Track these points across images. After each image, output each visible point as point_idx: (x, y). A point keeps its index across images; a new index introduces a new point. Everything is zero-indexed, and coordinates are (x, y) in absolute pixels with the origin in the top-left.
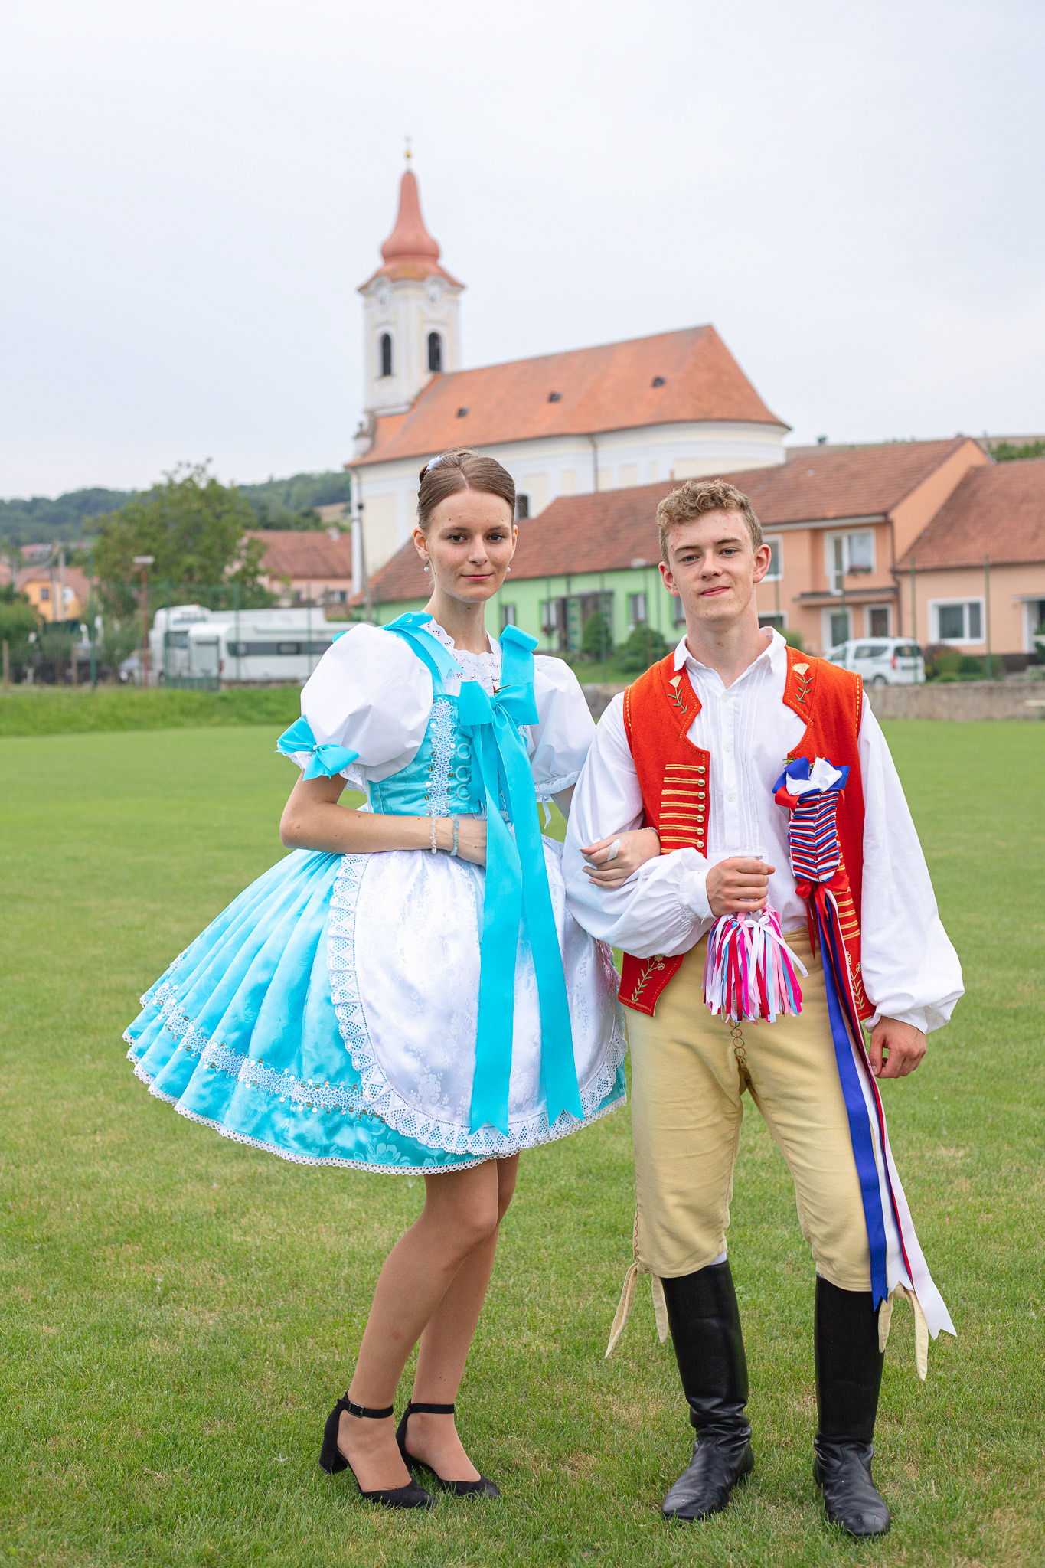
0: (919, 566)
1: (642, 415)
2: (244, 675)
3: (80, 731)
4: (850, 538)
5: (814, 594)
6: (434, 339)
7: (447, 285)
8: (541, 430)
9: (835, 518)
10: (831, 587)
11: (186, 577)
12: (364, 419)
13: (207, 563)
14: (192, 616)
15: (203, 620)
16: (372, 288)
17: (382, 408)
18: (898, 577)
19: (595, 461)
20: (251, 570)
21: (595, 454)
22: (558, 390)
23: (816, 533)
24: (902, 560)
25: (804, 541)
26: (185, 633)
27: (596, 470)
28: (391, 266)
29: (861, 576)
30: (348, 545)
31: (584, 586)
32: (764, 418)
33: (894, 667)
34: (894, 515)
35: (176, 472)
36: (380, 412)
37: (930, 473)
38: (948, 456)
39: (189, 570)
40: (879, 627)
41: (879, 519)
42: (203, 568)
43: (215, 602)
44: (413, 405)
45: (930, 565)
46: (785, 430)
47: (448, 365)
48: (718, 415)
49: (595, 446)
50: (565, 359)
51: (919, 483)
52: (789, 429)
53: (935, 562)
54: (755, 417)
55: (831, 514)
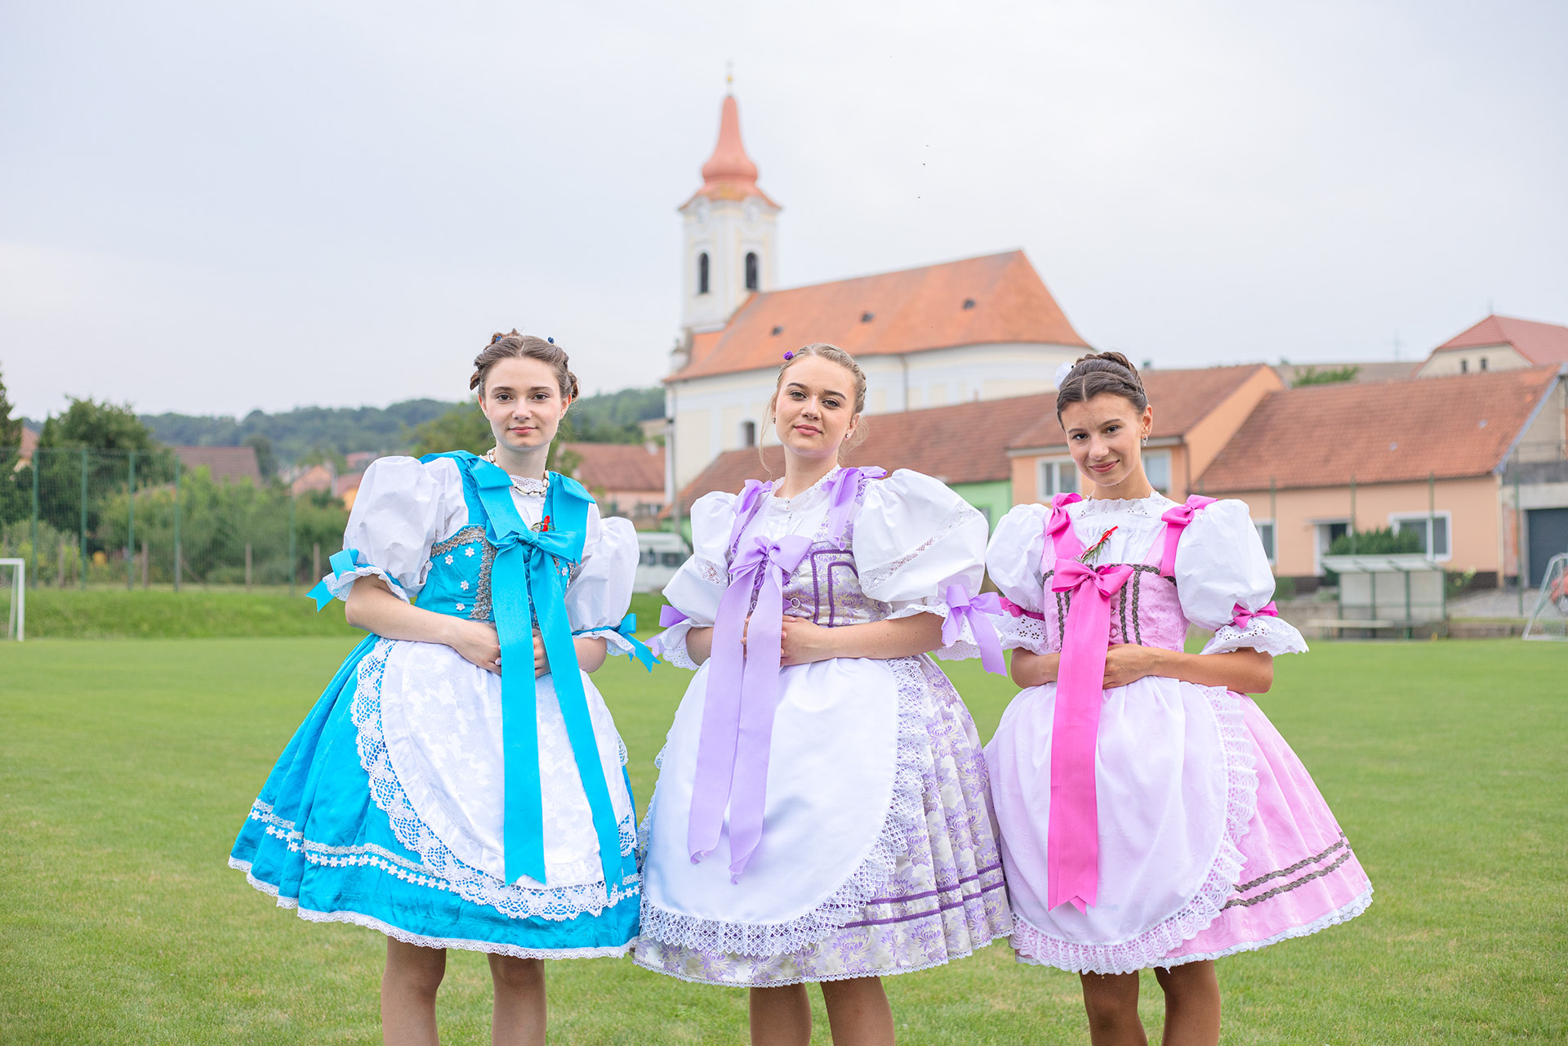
0: (1213, 487)
1: (952, 336)
6: (751, 259)
7: (766, 207)
12: (681, 336)
16: (692, 207)
17: (699, 325)
19: (906, 381)
21: (906, 374)
22: (871, 309)
24: (1197, 480)
27: (906, 390)
28: (712, 187)
32: (1070, 342)
34: (1190, 438)
36: (697, 330)
37: (1227, 398)
38: (1243, 381)
41: (1174, 441)
44: (729, 322)
45: (1224, 488)
47: (765, 283)
48: (1027, 337)
49: (905, 366)
50: (878, 281)
51: (1214, 406)
53: (1229, 484)
54: (1062, 341)
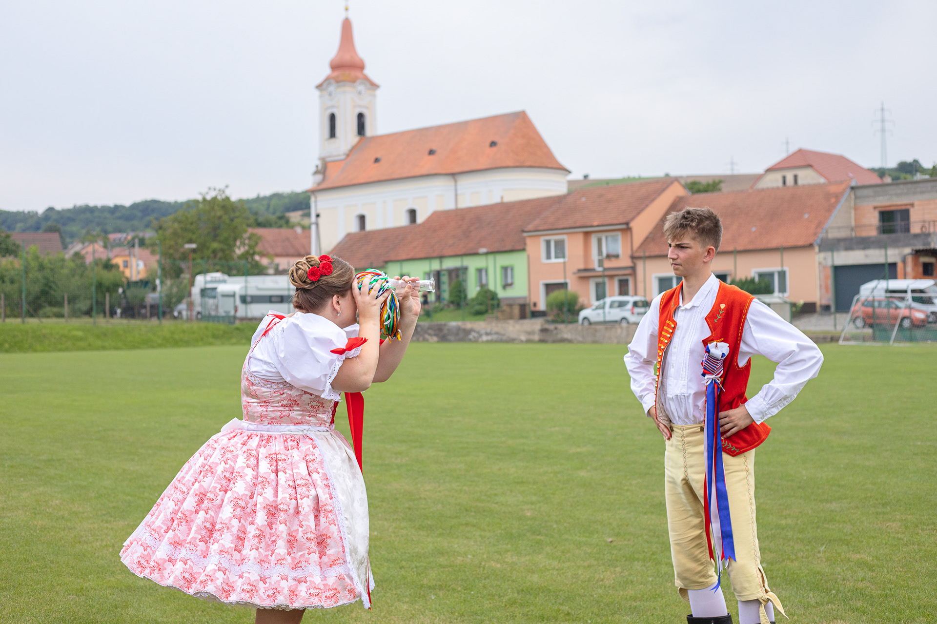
0: (647, 254)
1: (483, 163)
2: (250, 315)
3: (153, 347)
4: (606, 238)
5: (586, 270)
6: (361, 116)
7: (368, 85)
8: (424, 171)
9: (598, 226)
10: (596, 265)
11: (212, 255)
12: (319, 163)
13: (225, 247)
14: (217, 279)
15: (224, 281)
16: (324, 86)
17: (330, 157)
18: (635, 261)
19: (456, 190)
20: (251, 252)
21: (456, 186)
22: (434, 148)
23: (587, 234)
24: (637, 251)
25: (580, 239)
26: (215, 289)
27: (456, 195)
28: (336, 73)
29: (613, 259)
30: (309, 237)
31: (450, 264)
32: (555, 166)
33: (633, 313)
34: (632, 225)
35: (207, 193)
36: (328, 159)
37: (653, 200)
38: (663, 190)
39: (214, 252)
40: (623, 289)
41: (624, 227)
42: (223, 250)
43: (230, 271)
44: (348, 155)
45: (653, 254)
46: (567, 173)
47: (369, 132)
48: (528, 163)
49: (456, 181)
50: (439, 129)
51: (647, 206)
52: (570, 172)
53: (657, 253)
54: (550, 165)
55: (596, 223)
